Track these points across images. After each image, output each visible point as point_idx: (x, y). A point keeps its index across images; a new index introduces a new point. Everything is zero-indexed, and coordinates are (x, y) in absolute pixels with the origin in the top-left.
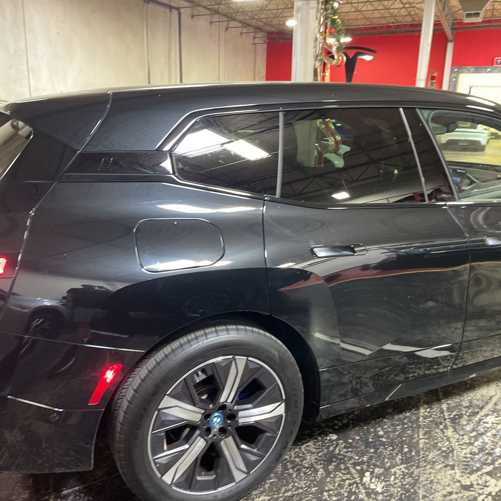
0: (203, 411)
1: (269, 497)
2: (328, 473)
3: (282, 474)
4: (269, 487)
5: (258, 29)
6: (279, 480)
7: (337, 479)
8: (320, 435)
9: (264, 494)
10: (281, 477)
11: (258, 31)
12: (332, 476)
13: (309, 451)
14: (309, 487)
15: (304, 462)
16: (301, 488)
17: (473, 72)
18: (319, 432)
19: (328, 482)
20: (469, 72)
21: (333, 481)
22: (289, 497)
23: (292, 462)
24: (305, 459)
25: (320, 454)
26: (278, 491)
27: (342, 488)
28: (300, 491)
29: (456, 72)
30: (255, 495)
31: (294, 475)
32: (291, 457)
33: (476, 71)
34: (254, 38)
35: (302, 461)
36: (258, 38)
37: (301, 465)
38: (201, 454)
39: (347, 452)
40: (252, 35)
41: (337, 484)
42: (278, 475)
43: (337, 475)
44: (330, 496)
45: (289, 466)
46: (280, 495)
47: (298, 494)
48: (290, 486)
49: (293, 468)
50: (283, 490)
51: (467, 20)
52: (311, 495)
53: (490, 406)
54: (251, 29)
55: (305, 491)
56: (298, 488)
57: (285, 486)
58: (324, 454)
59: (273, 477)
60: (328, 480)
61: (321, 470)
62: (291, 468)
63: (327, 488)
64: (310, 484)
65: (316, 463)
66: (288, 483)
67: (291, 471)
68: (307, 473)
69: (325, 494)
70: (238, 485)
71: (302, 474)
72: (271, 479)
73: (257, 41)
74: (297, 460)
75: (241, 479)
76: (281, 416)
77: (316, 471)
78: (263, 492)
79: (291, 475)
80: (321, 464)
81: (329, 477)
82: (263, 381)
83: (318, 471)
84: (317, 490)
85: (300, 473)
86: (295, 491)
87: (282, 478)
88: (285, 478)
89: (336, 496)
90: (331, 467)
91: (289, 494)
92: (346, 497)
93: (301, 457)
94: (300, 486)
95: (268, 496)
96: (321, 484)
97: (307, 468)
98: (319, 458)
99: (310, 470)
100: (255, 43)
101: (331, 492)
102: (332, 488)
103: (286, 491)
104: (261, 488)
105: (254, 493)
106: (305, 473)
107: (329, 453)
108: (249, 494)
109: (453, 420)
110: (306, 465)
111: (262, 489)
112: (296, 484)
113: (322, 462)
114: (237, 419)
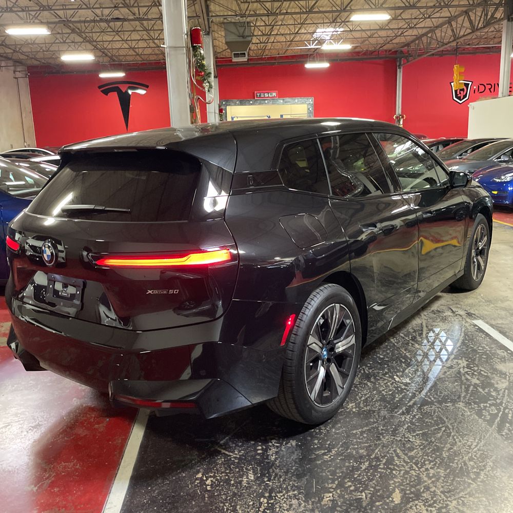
5: (18, 62)
11: (18, 64)
12: (377, 383)
17: (238, 105)
19: (378, 387)
20: (235, 104)
29: (224, 105)
31: (356, 390)
33: (241, 104)
34: (14, 72)
36: (20, 71)
39: (373, 371)
40: (12, 68)
43: (379, 382)
51: (235, 60)
53: (425, 329)
54: (10, 63)
58: (361, 375)
68: (362, 386)
73: (18, 74)
76: (354, 344)
80: (365, 381)
83: (367, 384)
86: (365, 396)
90: (372, 380)
94: (365, 393)
98: (360, 378)
100: (17, 77)
109: (412, 340)
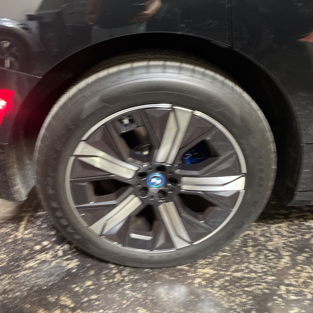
0: (136, 168)
1: (216, 272)
2: (295, 264)
3: (238, 250)
4: (219, 260)
6: (233, 255)
7: (304, 274)
8: (298, 218)
9: (212, 266)
10: (236, 253)
12: (298, 268)
13: (279, 233)
14: (265, 273)
15: (270, 243)
16: (255, 272)
18: (298, 215)
19: (291, 275)
21: (298, 274)
22: (238, 278)
23: (255, 240)
24: (271, 240)
25: (291, 240)
26: (228, 267)
27: (307, 287)
28: (253, 275)
30: (200, 264)
31: (252, 255)
32: (255, 234)
35: (267, 241)
37: (264, 246)
38: (134, 213)
41: (301, 280)
42: (234, 250)
43: (306, 269)
44: (288, 292)
45: (251, 243)
46: (229, 273)
47: (249, 278)
48: (243, 266)
49: (254, 246)
50: (234, 268)
52: (264, 284)
55: (259, 276)
56: (252, 271)
57: (237, 264)
58: (298, 241)
59: (229, 250)
60: (292, 272)
61: (287, 257)
62: (252, 246)
63: (287, 282)
64: (268, 271)
65: (283, 247)
66: (242, 262)
67: (250, 249)
68: (269, 256)
69: (283, 288)
70: (179, 252)
71: (262, 257)
72: (224, 252)
74: (262, 239)
75: (182, 247)
76: (238, 193)
77: (280, 257)
78: (210, 264)
79: (248, 253)
80: (289, 251)
81: (294, 268)
82: (216, 145)
83: (282, 258)
84: (275, 280)
85: (259, 254)
86: (247, 273)
87: (237, 255)
88: (241, 256)
89: (296, 294)
90: (300, 258)
91: (239, 274)
92: (309, 300)
93: (267, 237)
94: (254, 269)
95: (215, 270)
96: (281, 275)
97: (271, 251)
98: (289, 243)
99: (273, 255)
101: (291, 288)
102: (294, 283)
103: (237, 271)
104: (209, 258)
105: (201, 262)
106: (266, 256)
107: (304, 241)
108: (195, 262)
110: (271, 248)
111: (210, 260)
112: (251, 266)
113: (292, 249)
114: (179, 185)
